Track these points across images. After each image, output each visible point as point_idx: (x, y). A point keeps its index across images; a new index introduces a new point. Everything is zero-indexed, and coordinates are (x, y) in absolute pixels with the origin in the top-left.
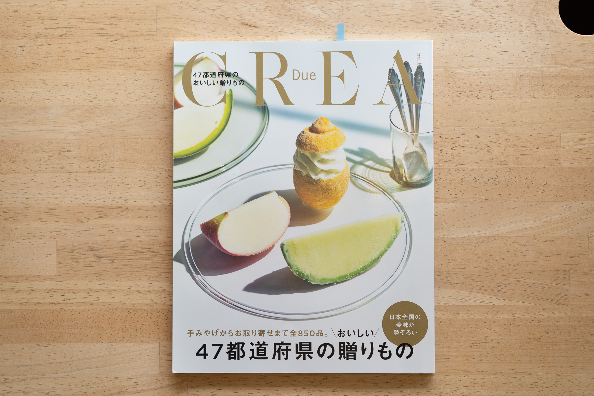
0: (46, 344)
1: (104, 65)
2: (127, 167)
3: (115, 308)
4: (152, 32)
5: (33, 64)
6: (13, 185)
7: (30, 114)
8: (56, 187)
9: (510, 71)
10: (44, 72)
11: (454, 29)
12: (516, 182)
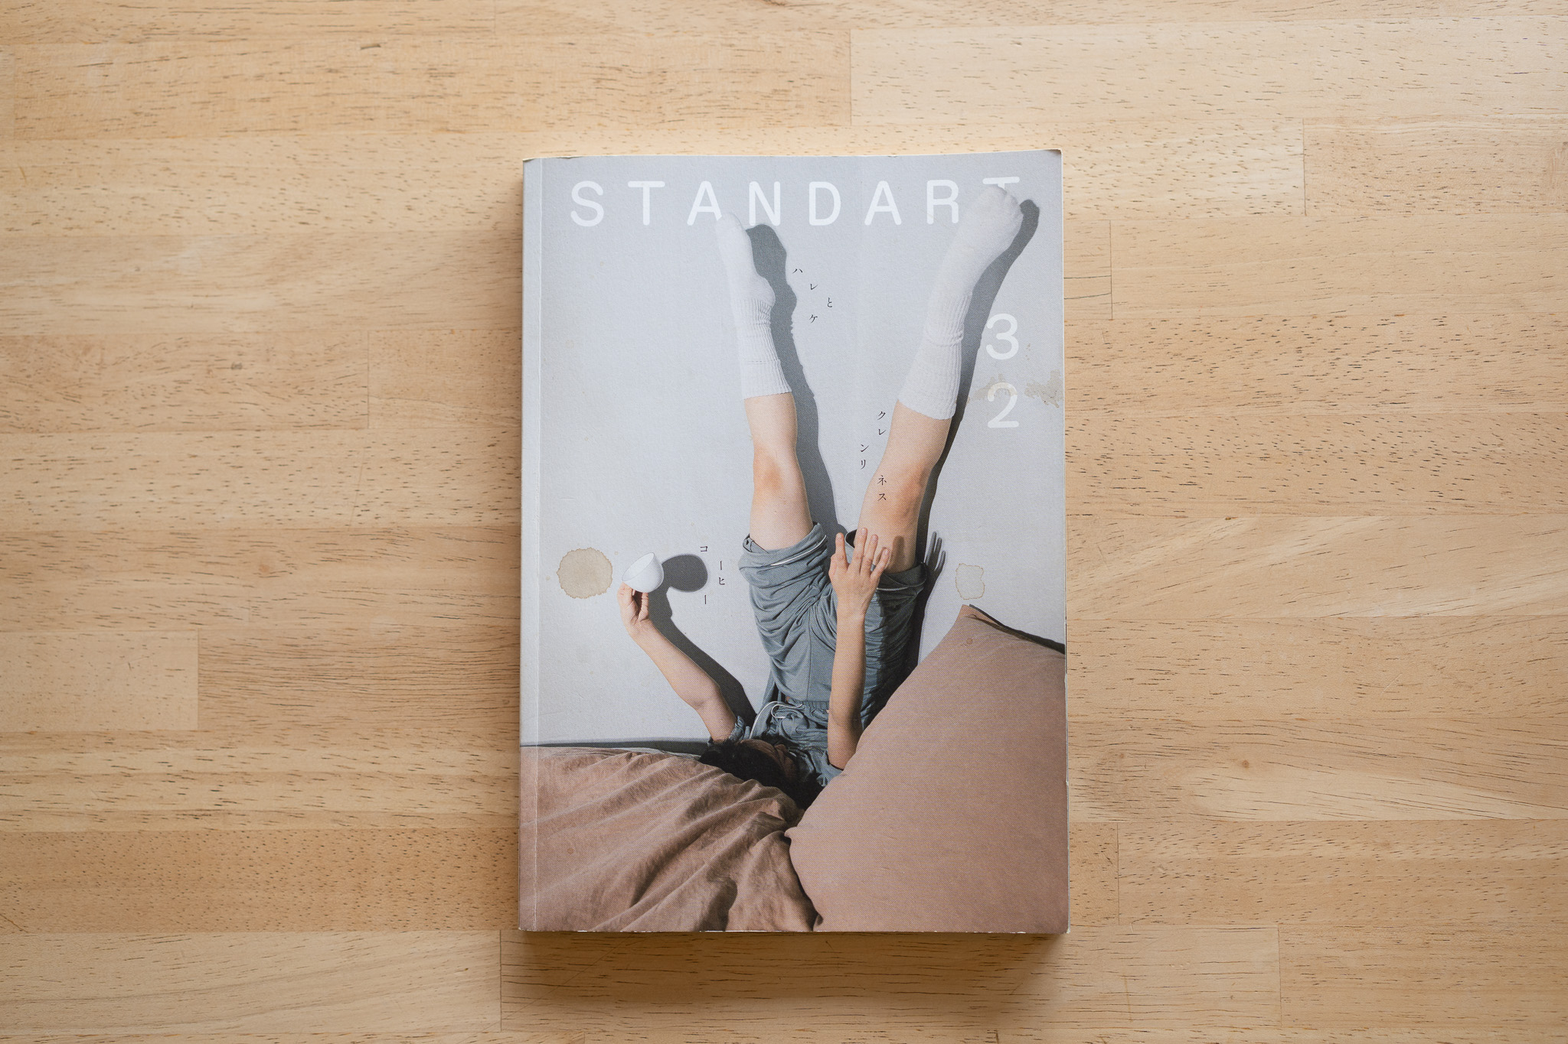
0: (165, 935)
1: (341, 116)
2: (405, 413)
3: (371, 827)
4: (481, 20)
5: (136, 113)
6: (72, 466)
7: (126, 260)
8: (198, 472)
9: (1534, 131)
10: (168, 137)
11: (1367, 10)
12: (1555, 456)
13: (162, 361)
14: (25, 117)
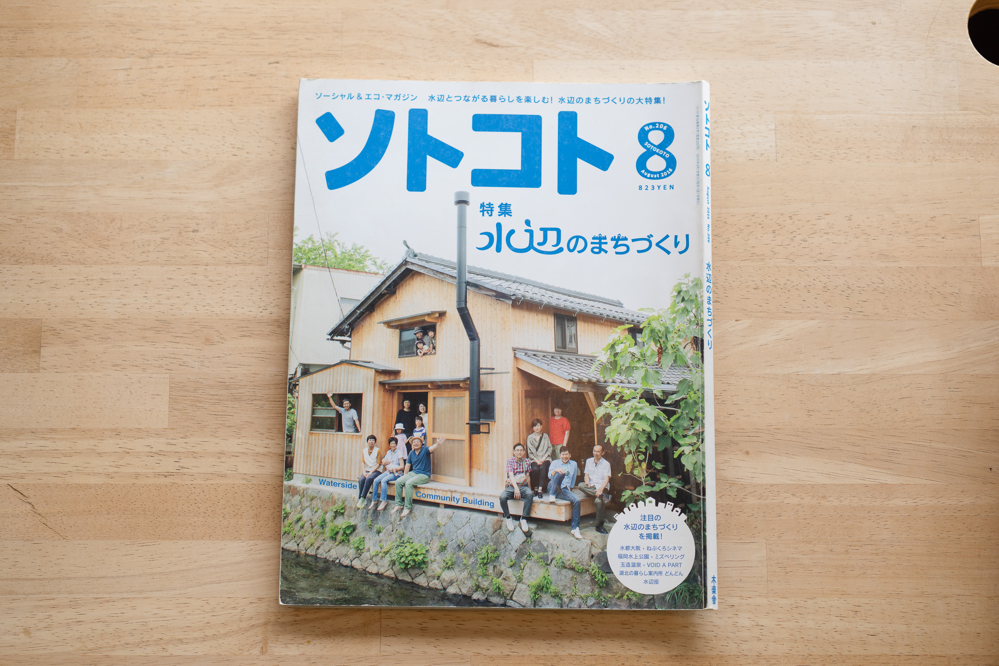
0: (146, 542)
1: (257, 99)
3: (264, 483)
4: (334, 50)
6: (102, 283)
7: (136, 173)
8: (173, 287)
9: (897, 120)
10: (161, 108)
11: (808, 56)
12: (911, 289)
13: (154, 227)
14: (82, 96)
